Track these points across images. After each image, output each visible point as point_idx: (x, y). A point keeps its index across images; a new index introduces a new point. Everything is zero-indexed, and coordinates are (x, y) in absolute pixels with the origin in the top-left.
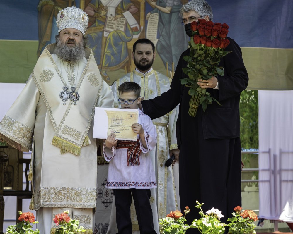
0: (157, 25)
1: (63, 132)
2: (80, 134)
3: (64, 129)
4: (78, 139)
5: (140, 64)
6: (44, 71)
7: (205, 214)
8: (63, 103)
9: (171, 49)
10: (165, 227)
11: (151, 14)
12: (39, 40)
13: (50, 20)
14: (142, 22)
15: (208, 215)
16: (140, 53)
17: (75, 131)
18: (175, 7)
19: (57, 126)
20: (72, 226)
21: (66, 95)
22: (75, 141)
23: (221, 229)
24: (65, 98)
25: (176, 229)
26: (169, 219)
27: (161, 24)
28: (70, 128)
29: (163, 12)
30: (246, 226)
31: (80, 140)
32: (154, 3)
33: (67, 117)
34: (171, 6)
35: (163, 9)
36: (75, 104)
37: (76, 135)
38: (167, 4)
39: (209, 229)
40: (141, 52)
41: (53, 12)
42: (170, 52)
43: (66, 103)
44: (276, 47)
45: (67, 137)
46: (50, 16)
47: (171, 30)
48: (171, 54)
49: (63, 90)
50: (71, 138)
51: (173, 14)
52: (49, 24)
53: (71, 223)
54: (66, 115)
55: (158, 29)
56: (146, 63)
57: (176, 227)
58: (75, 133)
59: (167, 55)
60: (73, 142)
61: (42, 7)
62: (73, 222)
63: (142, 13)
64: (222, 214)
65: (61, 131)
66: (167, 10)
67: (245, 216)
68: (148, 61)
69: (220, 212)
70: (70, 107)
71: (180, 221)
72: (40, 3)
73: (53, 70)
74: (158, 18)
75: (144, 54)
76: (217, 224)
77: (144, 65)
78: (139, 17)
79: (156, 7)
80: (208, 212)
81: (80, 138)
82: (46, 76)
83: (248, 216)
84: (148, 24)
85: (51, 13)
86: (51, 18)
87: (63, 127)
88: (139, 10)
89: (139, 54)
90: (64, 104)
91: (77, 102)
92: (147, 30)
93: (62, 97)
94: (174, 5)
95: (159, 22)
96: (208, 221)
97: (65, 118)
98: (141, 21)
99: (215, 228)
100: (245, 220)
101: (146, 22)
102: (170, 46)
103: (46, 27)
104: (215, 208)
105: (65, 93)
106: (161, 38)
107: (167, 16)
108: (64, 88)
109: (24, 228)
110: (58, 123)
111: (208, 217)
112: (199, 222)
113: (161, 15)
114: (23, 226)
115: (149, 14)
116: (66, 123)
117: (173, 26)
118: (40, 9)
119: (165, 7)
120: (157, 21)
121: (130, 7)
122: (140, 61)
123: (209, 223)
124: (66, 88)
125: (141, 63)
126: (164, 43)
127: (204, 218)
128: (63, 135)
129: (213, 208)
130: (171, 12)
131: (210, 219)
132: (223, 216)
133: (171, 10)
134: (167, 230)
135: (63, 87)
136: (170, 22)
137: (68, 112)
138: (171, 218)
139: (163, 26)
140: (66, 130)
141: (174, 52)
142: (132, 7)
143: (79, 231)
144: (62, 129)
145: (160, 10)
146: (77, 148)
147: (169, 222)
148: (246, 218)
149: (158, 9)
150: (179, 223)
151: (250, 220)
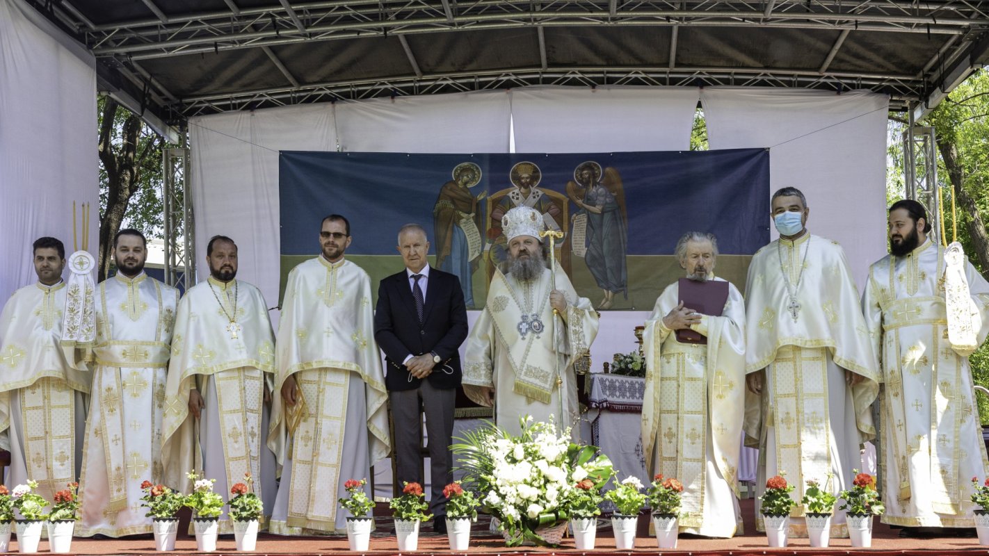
0: (585, 230)
1: (526, 374)
2: (549, 375)
3: (527, 369)
4: (546, 382)
5: (125, 266)
6: (496, 298)
7: (620, 483)
8: (521, 337)
9: (604, 261)
10: (573, 500)
11: (577, 215)
12: (436, 254)
13: (449, 229)
14: (566, 226)
15: (625, 485)
16: (125, 250)
17: (542, 371)
18: (607, 206)
19: (518, 367)
20: (465, 500)
21: (524, 326)
22: (543, 385)
23: (639, 502)
24: (524, 331)
25: (586, 502)
26: (577, 491)
27: (590, 228)
28: (535, 368)
29: (592, 213)
30: (670, 498)
31: (549, 383)
32: (580, 202)
33: (529, 353)
34: (602, 205)
35: (592, 208)
36: (538, 338)
37: (543, 376)
38: (598, 202)
39: (625, 502)
40: (125, 247)
41: (453, 218)
42: (603, 265)
43: (525, 337)
44: (741, 253)
45: (532, 380)
46: (449, 223)
47: (603, 236)
48: (605, 267)
49: (521, 320)
50: (537, 381)
51: (605, 214)
52: (449, 234)
53: (463, 495)
54: (528, 350)
55: (586, 234)
56: (135, 265)
57: (586, 500)
58: (542, 374)
59: (599, 268)
60: (540, 386)
61: (439, 213)
62: (466, 495)
63: (565, 214)
64: (642, 483)
65: (523, 373)
66: (597, 209)
67: (667, 486)
68: (137, 261)
69: (639, 481)
70: (531, 339)
71: (591, 492)
72: (437, 206)
73: (508, 295)
74: (586, 220)
75: (131, 250)
76: (635, 495)
77: (131, 266)
78: (562, 219)
79: (583, 206)
80: (625, 481)
81: (549, 380)
82: (500, 304)
83: (671, 486)
84: (574, 229)
85: (451, 219)
86: (451, 225)
87: (525, 367)
88: (562, 211)
89: (123, 250)
90: (523, 339)
91: (541, 335)
92: (573, 237)
93: (520, 330)
94: (606, 203)
95: (587, 226)
96: (624, 492)
97: (527, 355)
98: (564, 226)
99: (632, 501)
100: (668, 490)
101: (571, 226)
102: (602, 257)
103: (445, 238)
104: (633, 476)
105: (524, 324)
106: (591, 246)
107: (597, 217)
108: (523, 317)
109: (409, 502)
110: (518, 364)
111: (624, 488)
112: (613, 493)
113: (590, 215)
114: (408, 500)
115: (575, 215)
116: (529, 361)
117: (605, 230)
118: (436, 215)
119: (595, 206)
120: (586, 224)
121: (550, 207)
122: (125, 261)
123: (625, 494)
124: (524, 318)
125: (127, 264)
126: (594, 253)
127: (619, 489)
128: (527, 379)
129: (631, 476)
130: (603, 212)
131: (627, 489)
132: (643, 486)
133: (603, 209)
134: (575, 504)
135: (521, 315)
136: (601, 225)
137: (530, 347)
138: (580, 489)
139: (592, 230)
140: (531, 371)
141: (608, 265)
142: (553, 207)
143: (473, 505)
144: (524, 370)
145: (588, 210)
146: (546, 394)
147: (577, 494)
148: (668, 488)
149: (586, 209)
150: (590, 495)
151: (674, 490)
